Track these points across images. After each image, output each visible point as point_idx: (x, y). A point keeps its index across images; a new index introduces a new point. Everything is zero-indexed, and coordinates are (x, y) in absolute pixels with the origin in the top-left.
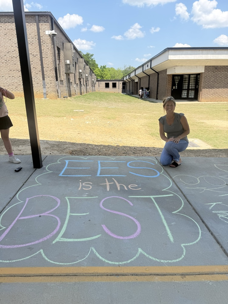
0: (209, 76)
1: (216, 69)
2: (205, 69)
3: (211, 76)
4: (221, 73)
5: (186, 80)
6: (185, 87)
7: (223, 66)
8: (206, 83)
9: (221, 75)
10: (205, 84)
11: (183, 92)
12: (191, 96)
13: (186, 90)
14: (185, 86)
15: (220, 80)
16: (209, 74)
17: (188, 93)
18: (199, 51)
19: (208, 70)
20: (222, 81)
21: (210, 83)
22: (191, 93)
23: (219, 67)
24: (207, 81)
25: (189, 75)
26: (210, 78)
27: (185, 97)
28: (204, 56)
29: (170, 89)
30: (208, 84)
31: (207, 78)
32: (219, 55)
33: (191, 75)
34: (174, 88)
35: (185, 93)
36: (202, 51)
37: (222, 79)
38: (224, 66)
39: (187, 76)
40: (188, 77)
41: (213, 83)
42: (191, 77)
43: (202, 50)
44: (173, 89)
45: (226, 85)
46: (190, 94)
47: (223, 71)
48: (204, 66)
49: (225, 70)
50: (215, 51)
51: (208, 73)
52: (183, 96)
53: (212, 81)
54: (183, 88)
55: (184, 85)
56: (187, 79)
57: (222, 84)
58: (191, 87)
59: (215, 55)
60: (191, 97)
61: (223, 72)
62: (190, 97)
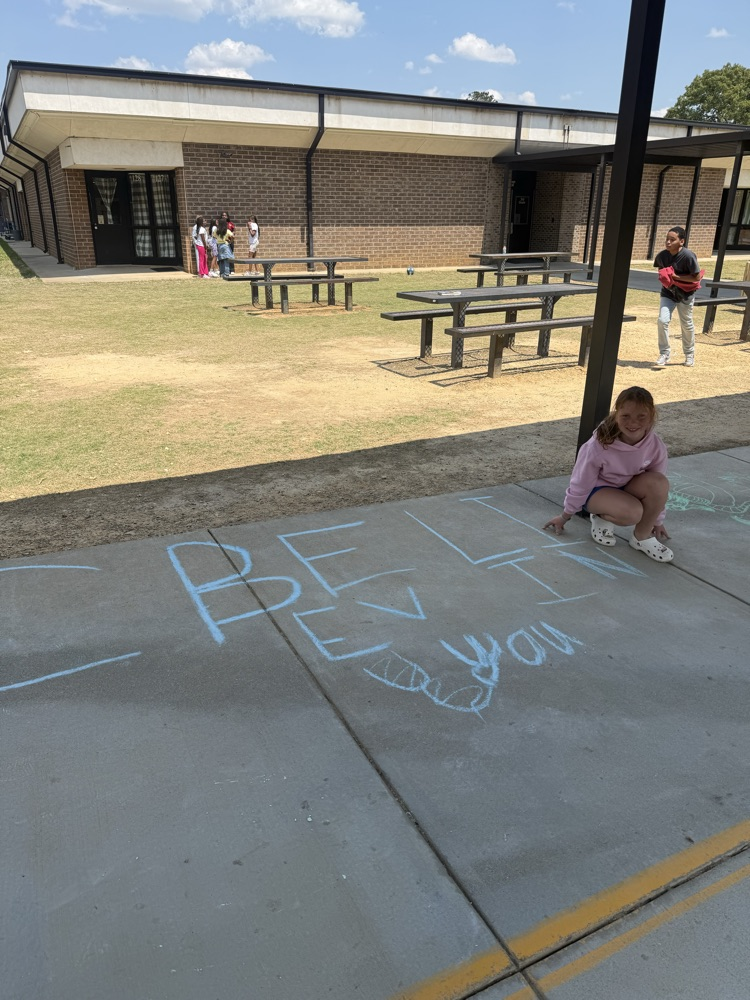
0: (204, 182)
1: (222, 156)
2: (184, 155)
3: (212, 183)
4: (243, 170)
5: (139, 194)
6: (143, 218)
7: (245, 147)
8: (199, 204)
9: (244, 179)
10: (195, 208)
11: (138, 237)
12: (166, 252)
13: (147, 231)
14: (140, 214)
15: (245, 196)
16: (203, 173)
17: (154, 242)
18: (142, 83)
19: (195, 159)
20: (250, 200)
21: (211, 204)
22: (164, 242)
23: (233, 149)
24: (202, 200)
25: (148, 174)
26: (209, 187)
27: (147, 254)
28: (162, 104)
29: (86, 224)
30: (207, 209)
31: (198, 187)
32: (218, 107)
33: (153, 176)
34: (101, 219)
35: (144, 242)
36: (154, 86)
37: (249, 192)
38: (250, 148)
39: (140, 179)
40: (144, 181)
41: (222, 205)
42: (153, 181)
43: (152, 83)
44: (98, 225)
45: (267, 213)
46: (161, 245)
47: (248, 166)
48: (180, 145)
49: (255, 162)
50: (202, 90)
51: (198, 169)
52: (141, 253)
53: (216, 200)
54: (136, 222)
55: (137, 210)
56: (141, 190)
57: (252, 209)
58: (162, 217)
59: (202, 105)
60: (166, 256)
61: (248, 170)
62: (164, 254)
